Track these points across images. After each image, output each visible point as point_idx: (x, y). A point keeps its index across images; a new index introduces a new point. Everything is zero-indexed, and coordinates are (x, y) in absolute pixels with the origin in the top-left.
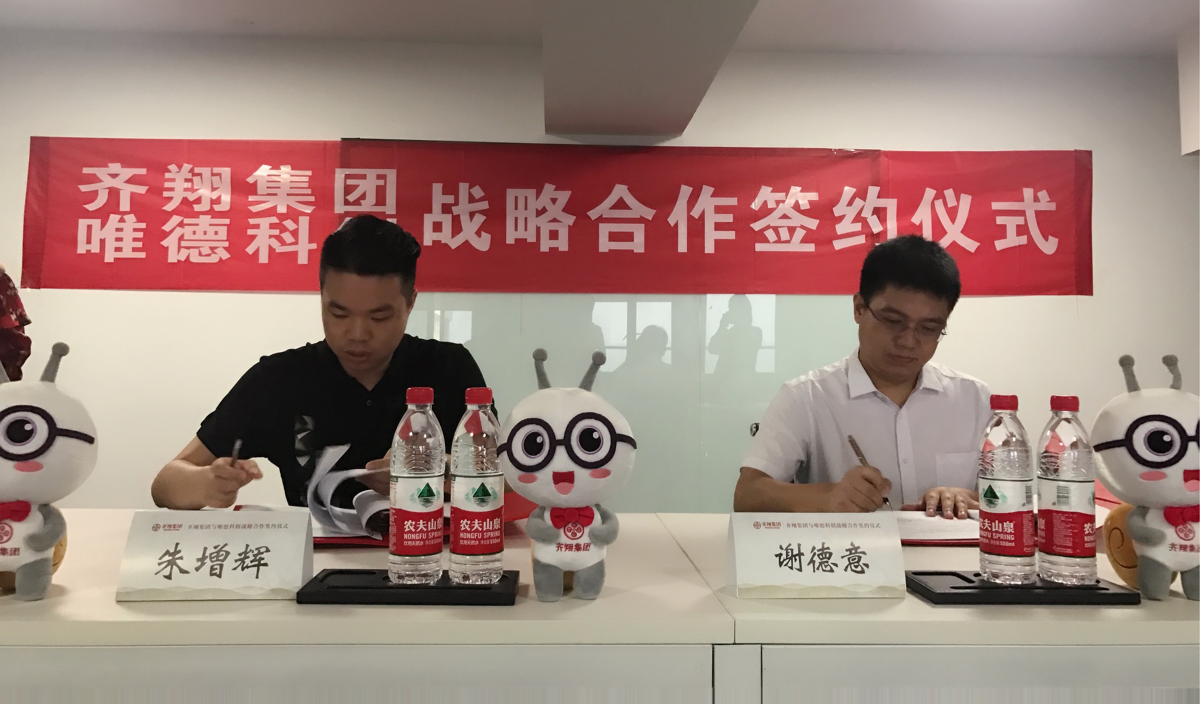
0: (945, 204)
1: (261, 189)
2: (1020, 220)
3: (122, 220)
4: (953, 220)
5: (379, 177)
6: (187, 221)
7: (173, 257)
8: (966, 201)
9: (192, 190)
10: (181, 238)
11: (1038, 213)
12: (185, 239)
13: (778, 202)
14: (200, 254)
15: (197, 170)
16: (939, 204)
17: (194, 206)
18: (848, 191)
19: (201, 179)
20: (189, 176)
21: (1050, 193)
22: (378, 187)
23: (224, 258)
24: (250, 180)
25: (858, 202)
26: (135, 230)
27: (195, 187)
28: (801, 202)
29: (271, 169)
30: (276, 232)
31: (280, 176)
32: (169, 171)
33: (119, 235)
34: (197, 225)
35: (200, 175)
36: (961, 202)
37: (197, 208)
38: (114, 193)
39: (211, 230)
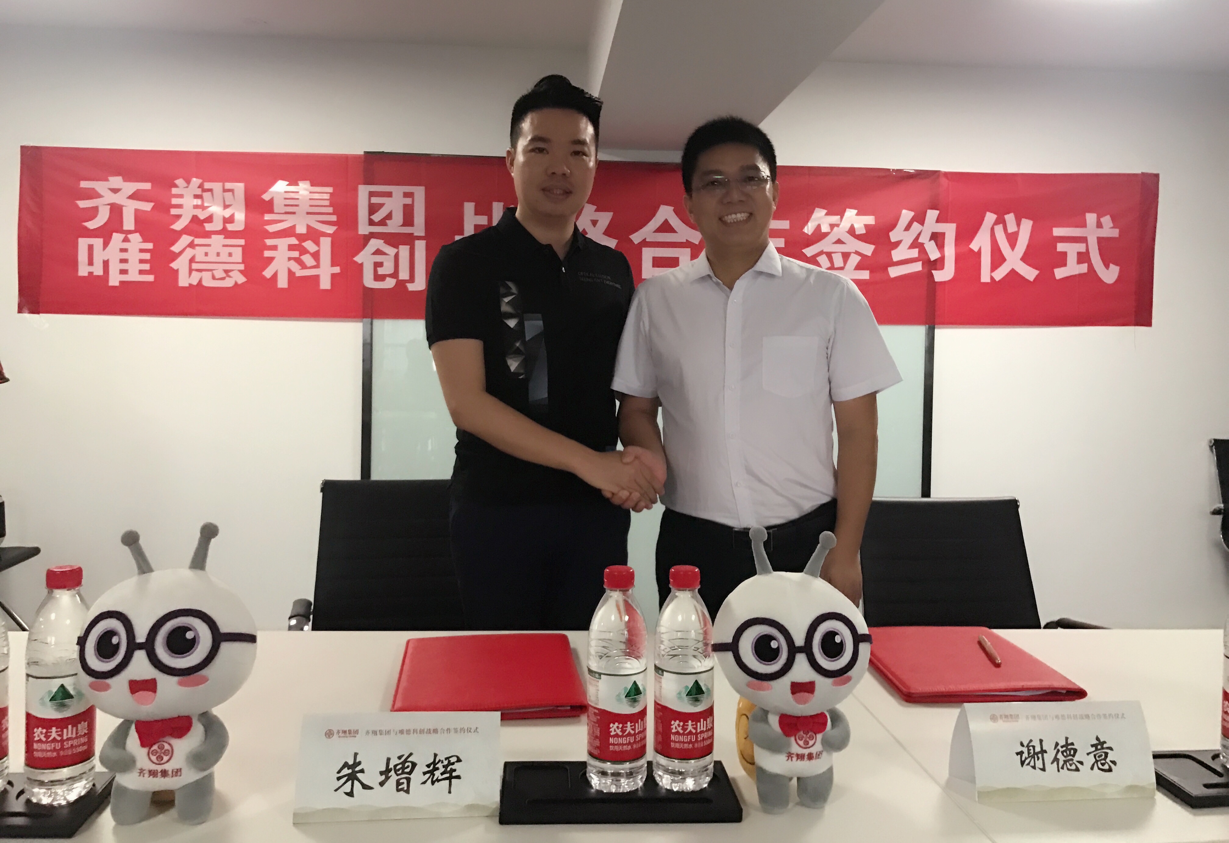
0: (1005, 229)
1: (278, 206)
2: (1081, 247)
3: (126, 240)
4: (1013, 245)
5: (406, 195)
6: (198, 241)
7: (184, 281)
8: (1027, 225)
9: (203, 208)
10: (192, 260)
11: (1100, 240)
12: (197, 260)
13: (832, 226)
14: (214, 278)
15: (207, 185)
16: (999, 229)
17: (205, 224)
18: (906, 215)
19: (212, 195)
20: (199, 192)
21: (1113, 219)
22: (405, 206)
23: (240, 282)
24: (266, 197)
25: (916, 226)
26: (142, 251)
27: (206, 204)
28: (856, 226)
29: (287, 185)
30: (296, 254)
31: (298, 192)
32: (176, 186)
33: (124, 256)
34: (209, 245)
35: (210, 190)
36: (1022, 227)
37: (208, 227)
38: (116, 210)
39: (225, 251)
